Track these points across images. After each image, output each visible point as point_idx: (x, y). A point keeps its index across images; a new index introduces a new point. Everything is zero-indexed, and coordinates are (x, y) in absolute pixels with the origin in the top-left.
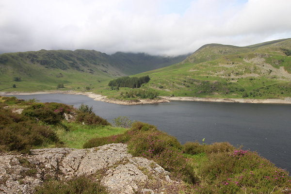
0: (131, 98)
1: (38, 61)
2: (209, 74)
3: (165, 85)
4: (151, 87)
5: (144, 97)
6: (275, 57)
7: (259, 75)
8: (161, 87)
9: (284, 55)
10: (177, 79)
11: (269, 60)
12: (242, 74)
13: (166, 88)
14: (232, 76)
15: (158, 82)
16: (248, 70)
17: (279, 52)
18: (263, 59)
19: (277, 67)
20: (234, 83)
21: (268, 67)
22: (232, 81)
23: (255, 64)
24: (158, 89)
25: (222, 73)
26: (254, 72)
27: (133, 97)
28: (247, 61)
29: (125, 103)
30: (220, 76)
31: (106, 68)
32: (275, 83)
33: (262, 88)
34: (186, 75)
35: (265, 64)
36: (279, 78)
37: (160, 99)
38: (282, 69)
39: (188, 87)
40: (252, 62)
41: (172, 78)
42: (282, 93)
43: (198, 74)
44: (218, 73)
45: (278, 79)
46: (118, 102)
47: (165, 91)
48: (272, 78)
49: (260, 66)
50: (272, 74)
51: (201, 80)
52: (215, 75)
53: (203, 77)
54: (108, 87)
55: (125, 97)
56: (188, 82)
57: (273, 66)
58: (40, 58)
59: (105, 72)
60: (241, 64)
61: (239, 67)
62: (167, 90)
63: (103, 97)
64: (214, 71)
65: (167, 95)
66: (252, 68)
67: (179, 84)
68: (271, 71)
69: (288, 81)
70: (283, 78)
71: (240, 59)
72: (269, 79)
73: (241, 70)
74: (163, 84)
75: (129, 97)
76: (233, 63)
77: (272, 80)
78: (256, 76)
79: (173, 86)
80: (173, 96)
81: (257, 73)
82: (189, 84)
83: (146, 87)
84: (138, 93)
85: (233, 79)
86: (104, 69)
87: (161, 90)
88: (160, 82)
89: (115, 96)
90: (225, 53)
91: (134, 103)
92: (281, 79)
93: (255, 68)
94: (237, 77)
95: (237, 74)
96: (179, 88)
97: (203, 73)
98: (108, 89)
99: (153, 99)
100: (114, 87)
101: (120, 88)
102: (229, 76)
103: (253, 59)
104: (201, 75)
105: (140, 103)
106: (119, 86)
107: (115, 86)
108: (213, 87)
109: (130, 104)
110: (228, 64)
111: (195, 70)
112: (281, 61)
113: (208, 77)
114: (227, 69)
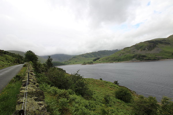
1: (84, 56)
33: (126, 58)
42: (130, 59)
48: (133, 54)
56: (108, 58)
57: (137, 49)
58: (84, 55)
67: (105, 59)
76: (125, 50)
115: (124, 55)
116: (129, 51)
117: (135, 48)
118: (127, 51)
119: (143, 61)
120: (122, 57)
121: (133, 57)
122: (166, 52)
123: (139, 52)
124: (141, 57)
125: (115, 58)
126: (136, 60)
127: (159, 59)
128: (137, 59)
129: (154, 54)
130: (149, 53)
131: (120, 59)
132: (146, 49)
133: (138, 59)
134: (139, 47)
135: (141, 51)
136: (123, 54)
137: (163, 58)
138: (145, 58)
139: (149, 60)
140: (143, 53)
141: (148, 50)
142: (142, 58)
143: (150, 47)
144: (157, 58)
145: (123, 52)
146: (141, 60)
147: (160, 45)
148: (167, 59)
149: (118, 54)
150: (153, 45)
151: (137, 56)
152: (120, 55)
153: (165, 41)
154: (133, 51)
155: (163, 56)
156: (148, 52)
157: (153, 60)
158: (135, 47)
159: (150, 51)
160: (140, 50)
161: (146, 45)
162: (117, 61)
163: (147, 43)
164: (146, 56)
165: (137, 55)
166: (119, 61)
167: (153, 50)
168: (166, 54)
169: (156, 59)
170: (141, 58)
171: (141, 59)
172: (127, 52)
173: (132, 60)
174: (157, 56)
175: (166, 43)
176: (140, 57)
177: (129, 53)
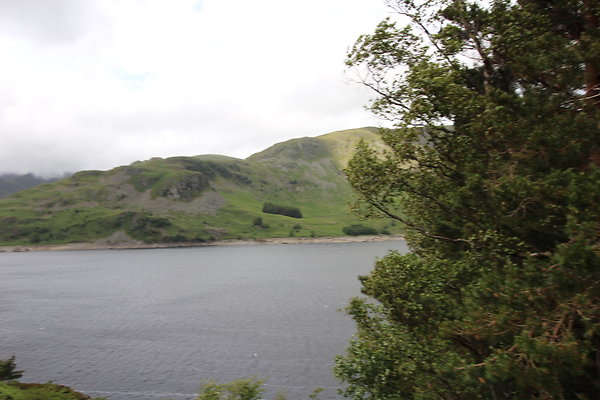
7: (97, 204)
11: (136, 179)
12: (74, 203)
14: (54, 208)
16: (88, 197)
19: (141, 190)
20: (44, 220)
22: (45, 217)
23: (108, 185)
25: (44, 202)
26: (95, 199)
28: (102, 181)
30: (35, 208)
35: (124, 185)
40: (106, 183)
42: (99, 232)
43: (7, 205)
44: (38, 203)
49: (112, 189)
52: (30, 207)
57: (138, 188)
60: (89, 185)
68: (124, 197)
71: (94, 178)
76: (77, 185)
77: (112, 211)
78: (92, 205)
85: (50, 213)
94: (62, 209)
97: (15, 204)
112: (155, 181)
114: (58, 195)
115: (72, 208)
116: (101, 192)
117: (129, 182)
118: (88, 192)
119: (155, 245)
120: (61, 222)
121: (117, 224)
122: (238, 214)
123: (145, 203)
124: (149, 228)
125: (12, 220)
126: (129, 238)
127: (213, 240)
128: (132, 233)
129: (199, 216)
130: (183, 213)
131: (45, 231)
132: (174, 190)
133: (135, 237)
134: (142, 176)
135: (153, 198)
136: (66, 203)
137: (226, 237)
138: (165, 233)
139: (180, 240)
140: (160, 208)
141: (180, 200)
142: (155, 229)
143: (189, 185)
144: (206, 232)
145: (66, 192)
146: (149, 242)
147: (220, 183)
148: (239, 238)
149: (36, 200)
150: (200, 177)
151: (134, 220)
152: (50, 205)
153: (239, 169)
154: (120, 193)
155: (228, 229)
156: (179, 207)
157: (193, 241)
158: (128, 177)
159: (188, 201)
160: (148, 192)
161: (173, 173)
162: (26, 239)
163: (177, 169)
164: (169, 225)
165: (132, 215)
166: (36, 241)
167: (196, 201)
168: (236, 221)
169: (203, 237)
170: (151, 232)
171: (150, 238)
172: (90, 196)
173: (109, 238)
174: (207, 227)
175: (239, 177)
176: (143, 226)
177: (99, 202)
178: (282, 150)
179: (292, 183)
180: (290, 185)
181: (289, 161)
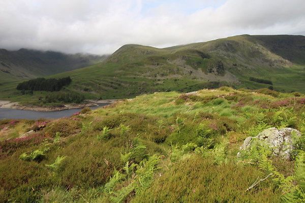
0: (53, 103)
2: (135, 75)
3: (90, 87)
4: (75, 90)
5: (69, 102)
6: (194, 59)
7: (181, 76)
8: (86, 90)
9: (201, 58)
10: (103, 81)
11: (189, 62)
12: (167, 75)
13: (92, 91)
14: (159, 77)
15: (82, 84)
16: (172, 71)
17: (196, 54)
18: (184, 61)
19: (196, 68)
20: (161, 84)
21: (189, 68)
22: (159, 82)
23: (178, 65)
24: (82, 91)
25: (148, 74)
26: (178, 73)
27: (54, 102)
28: (170, 63)
29: (46, 109)
30: (147, 77)
31: (8, 67)
32: (196, 83)
33: (186, 88)
34: (112, 76)
35: (186, 65)
36: (198, 78)
37: (88, 103)
38: (200, 70)
39: (116, 88)
40: (175, 63)
41: (98, 80)
43: (124, 75)
44: (145, 74)
45: (198, 80)
46: (37, 109)
47: (91, 94)
48: (193, 79)
49: (182, 68)
50: (192, 75)
51: (128, 81)
52: (142, 76)
53: (130, 78)
54: (17, 91)
55: (45, 103)
56: (115, 84)
57: (193, 68)
59: (7, 72)
60: (165, 65)
61: (164, 68)
62: (93, 93)
63: (13, 104)
64: (140, 72)
65: (95, 98)
66: (175, 69)
67: (106, 85)
68: (191, 72)
69: (206, 82)
70: (202, 78)
71: (164, 60)
72: (191, 80)
73: (165, 71)
74: (89, 86)
75: (50, 102)
76: (158, 64)
77: (193, 80)
78: (179, 77)
79: (100, 88)
80: (101, 99)
81: (180, 74)
82: (116, 86)
83: (68, 90)
84: (60, 97)
86: (5, 69)
87: (86, 92)
88: (85, 84)
89: (30, 102)
90: (147, 54)
91: (57, 109)
92: (200, 80)
93: (178, 70)
94: (163, 78)
95: (163, 75)
96: (106, 90)
97: (130, 74)
98: (18, 93)
99: (79, 102)
100: (26, 91)
101: (34, 92)
102: (155, 77)
103: (175, 60)
104: (128, 76)
105: (65, 108)
106: (32, 89)
107: (27, 89)
108: (141, 88)
109: (53, 110)
110: (153, 64)
111: (121, 71)
112: (199, 63)
113: (135, 78)
114: (153, 70)
132: (215, 69)
135: (205, 74)
141: (218, 75)
143: (219, 66)
154: (189, 70)
159: (222, 76)
167: (226, 75)
177: (182, 75)
178: (218, 46)
179: (234, 65)
180: (234, 66)
181: (225, 53)
